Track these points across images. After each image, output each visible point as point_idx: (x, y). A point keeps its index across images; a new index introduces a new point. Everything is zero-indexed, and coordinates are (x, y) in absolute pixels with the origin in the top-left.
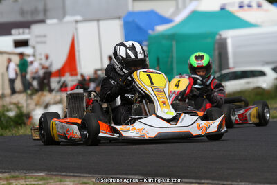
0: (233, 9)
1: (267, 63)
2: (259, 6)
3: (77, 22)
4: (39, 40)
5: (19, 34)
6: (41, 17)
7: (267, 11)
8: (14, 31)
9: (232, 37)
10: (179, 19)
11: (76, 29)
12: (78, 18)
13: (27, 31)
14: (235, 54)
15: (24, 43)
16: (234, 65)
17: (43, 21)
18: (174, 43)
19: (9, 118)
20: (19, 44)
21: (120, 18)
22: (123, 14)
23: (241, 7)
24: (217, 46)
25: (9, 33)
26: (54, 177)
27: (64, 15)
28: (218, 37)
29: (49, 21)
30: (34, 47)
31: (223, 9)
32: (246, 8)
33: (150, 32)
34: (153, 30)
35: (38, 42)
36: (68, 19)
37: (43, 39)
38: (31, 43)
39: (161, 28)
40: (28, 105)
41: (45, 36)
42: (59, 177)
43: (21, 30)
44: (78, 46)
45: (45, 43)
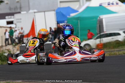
0: (105, 5)
1: (121, 30)
2: (117, 4)
3: (35, 12)
4: (18, 21)
6: (19, 11)
7: (120, 6)
8: (6, 17)
9: (105, 18)
10: (81, 10)
12: (36, 11)
13: (12, 17)
14: (106, 25)
15: (11, 23)
16: (106, 31)
17: (20, 13)
18: (79, 21)
19: (5, 56)
20: (9, 23)
21: (54, 10)
22: (56, 9)
23: (109, 4)
24: (98, 22)
25: (5, 18)
28: (98, 18)
29: (22, 13)
30: (16, 24)
31: (100, 5)
32: (111, 5)
33: (68, 16)
34: (69, 15)
35: (17, 22)
36: (31, 11)
37: (20, 21)
38: (14, 22)
39: (73, 15)
40: (13, 50)
41: (21, 19)
43: (10, 17)
45: (21, 22)
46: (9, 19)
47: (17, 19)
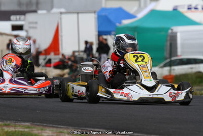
0: (183, 10)
3: (61, 13)
4: (32, 25)
5: (17, 20)
6: (34, 8)
8: (13, 17)
9: (181, 32)
10: (140, 15)
11: (61, 19)
12: (63, 10)
13: (22, 17)
14: (182, 45)
15: (20, 28)
16: (182, 54)
17: (35, 11)
18: (136, 34)
20: (15, 28)
21: (95, 12)
22: (98, 9)
23: (189, 9)
24: (169, 38)
25: (9, 19)
26: (37, 127)
27: (52, 7)
28: (170, 31)
29: (40, 12)
30: (27, 31)
31: (175, 9)
32: (193, 10)
33: (118, 24)
34: (120, 23)
35: (30, 28)
36: (55, 10)
37: (34, 25)
38: (25, 28)
39: (126, 22)
41: (36, 23)
42: (41, 127)
43: (18, 17)
44: (61, 32)
45: (36, 28)
46: (16, 20)
47: (30, 23)
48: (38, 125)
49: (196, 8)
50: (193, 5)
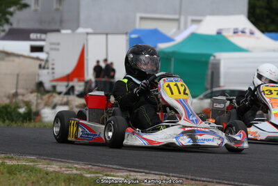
2: (252, 33)
3: (88, 34)
4: (53, 47)
6: (57, 27)
7: (258, 38)
8: (33, 36)
9: (225, 59)
11: (87, 40)
12: (90, 30)
15: (40, 49)
16: (225, 84)
17: (58, 31)
18: (172, 60)
19: (20, 114)
20: (35, 49)
21: (126, 34)
23: (235, 32)
24: (211, 66)
25: (28, 39)
26: (43, 161)
27: (78, 26)
28: (212, 58)
29: (63, 31)
30: (48, 53)
31: (219, 33)
32: (240, 33)
35: (52, 49)
36: (81, 30)
37: (57, 47)
38: (46, 49)
39: (162, 46)
40: (37, 104)
41: (58, 44)
43: (39, 35)
45: (58, 50)
47: (52, 44)
48: (44, 159)
49: (243, 32)
50: (240, 28)
